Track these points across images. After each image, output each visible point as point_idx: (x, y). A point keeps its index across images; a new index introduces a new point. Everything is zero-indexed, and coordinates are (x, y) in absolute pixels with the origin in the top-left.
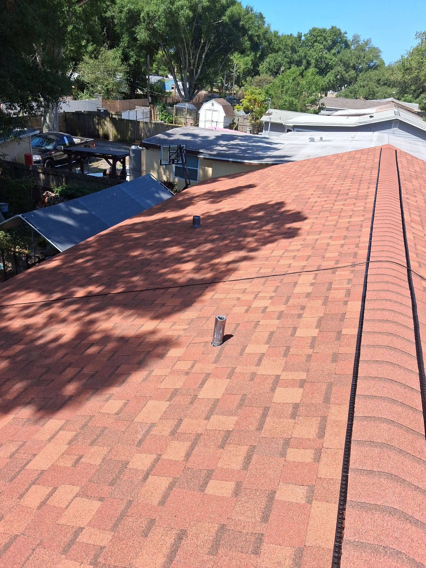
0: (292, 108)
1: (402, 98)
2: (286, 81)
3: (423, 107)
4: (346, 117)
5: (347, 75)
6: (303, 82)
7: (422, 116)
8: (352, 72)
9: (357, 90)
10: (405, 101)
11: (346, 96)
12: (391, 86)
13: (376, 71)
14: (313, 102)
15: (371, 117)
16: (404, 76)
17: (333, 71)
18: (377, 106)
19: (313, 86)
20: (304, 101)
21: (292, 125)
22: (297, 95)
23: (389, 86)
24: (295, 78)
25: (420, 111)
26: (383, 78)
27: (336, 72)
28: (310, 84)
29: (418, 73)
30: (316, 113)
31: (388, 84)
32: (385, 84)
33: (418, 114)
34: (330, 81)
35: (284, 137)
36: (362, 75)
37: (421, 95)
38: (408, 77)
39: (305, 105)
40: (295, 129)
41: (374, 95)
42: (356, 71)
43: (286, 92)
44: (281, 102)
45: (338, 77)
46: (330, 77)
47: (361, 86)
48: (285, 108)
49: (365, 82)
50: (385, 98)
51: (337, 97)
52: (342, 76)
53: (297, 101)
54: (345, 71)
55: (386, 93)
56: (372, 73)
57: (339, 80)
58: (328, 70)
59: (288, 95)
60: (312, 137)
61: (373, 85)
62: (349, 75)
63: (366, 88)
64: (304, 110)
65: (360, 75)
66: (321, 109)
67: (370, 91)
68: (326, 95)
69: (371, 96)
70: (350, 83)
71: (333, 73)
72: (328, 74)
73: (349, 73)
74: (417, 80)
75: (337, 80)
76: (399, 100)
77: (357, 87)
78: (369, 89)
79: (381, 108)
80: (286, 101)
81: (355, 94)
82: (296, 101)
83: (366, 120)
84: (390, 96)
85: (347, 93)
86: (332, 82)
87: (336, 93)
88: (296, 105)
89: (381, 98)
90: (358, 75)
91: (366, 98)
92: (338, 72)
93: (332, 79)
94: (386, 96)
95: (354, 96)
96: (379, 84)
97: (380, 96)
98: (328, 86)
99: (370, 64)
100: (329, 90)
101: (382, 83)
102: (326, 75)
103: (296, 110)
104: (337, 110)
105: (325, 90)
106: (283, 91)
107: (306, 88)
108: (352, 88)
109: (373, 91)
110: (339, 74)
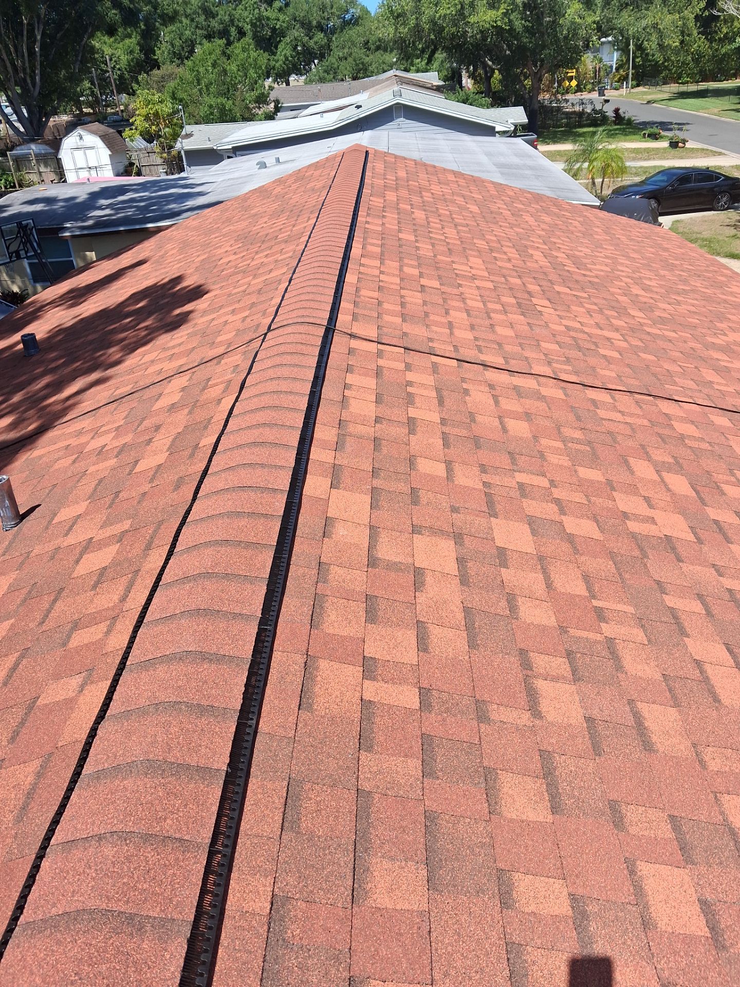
0: (225, 117)
1: (412, 68)
2: (201, 70)
3: (446, 76)
4: (319, 115)
5: (312, 43)
6: (233, 67)
7: (442, 92)
8: (319, 37)
9: (335, 66)
10: (418, 71)
11: (322, 80)
12: (389, 49)
13: (358, 28)
14: (262, 99)
15: (358, 107)
16: (396, 29)
17: (288, 39)
18: (370, 88)
19: (252, 71)
20: (243, 101)
21: (230, 147)
22: (228, 91)
23: (385, 50)
24: (215, 61)
25: (441, 83)
26: (373, 39)
27: (291, 41)
28: (243, 68)
29: (417, 19)
30: (270, 117)
31: (381, 47)
32: (378, 48)
33: (438, 89)
34: (287, 59)
35: (216, 171)
36: (336, 39)
37: (436, 55)
38: (404, 30)
39: (248, 108)
40: (237, 153)
41: (366, 70)
42: (326, 33)
43: (208, 89)
44: (203, 111)
45: (299, 48)
46: (284, 51)
47: (340, 59)
48: (213, 119)
49: (346, 51)
50: (384, 71)
51: (306, 83)
52: (304, 45)
53: (230, 102)
54: (307, 36)
55: (384, 63)
56: (352, 33)
57: (301, 54)
58: (278, 39)
59: (211, 95)
60: (263, 160)
61: (359, 52)
62: (316, 43)
63: (350, 60)
64: (248, 117)
65: (334, 39)
66: (277, 109)
67: (357, 65)
68: (288, 84)
69: (361, 72)
70: (322, 57)
71: (287, 44)
72: (281, 46)
73: (315, 39)
74: (419, 32)
75: (298, 53)
76: (408, 71)
77: (334, 60)
78: (355, 61)
79: (376, 91)
80: (211, 106)
81: (335, 73)
82: (229, 104)
83: (352, 114)
84: (391, 67)
85: (322, 74)
86: (290, 58)
87: (304, 77)
88: (230, 110)
89: (378, 73)
90: (330, 40)
91: (355, 78)
92: (296, 39)
93: (288, 54)
94: (386, 69)
95: (334, 77)
96: (369, 49)
97: (376, 70)
98: (286, 68)
99: (345, 17)
100: (289, 75)
101: (373, 47)
102: (276, 48)
103: (233, 120)
104: (307, 107)
105: (283, 76)
106: (202, 88)
107: (240, 76)
108: (327, 64)
109: (362, 63)
110: (299, 43)
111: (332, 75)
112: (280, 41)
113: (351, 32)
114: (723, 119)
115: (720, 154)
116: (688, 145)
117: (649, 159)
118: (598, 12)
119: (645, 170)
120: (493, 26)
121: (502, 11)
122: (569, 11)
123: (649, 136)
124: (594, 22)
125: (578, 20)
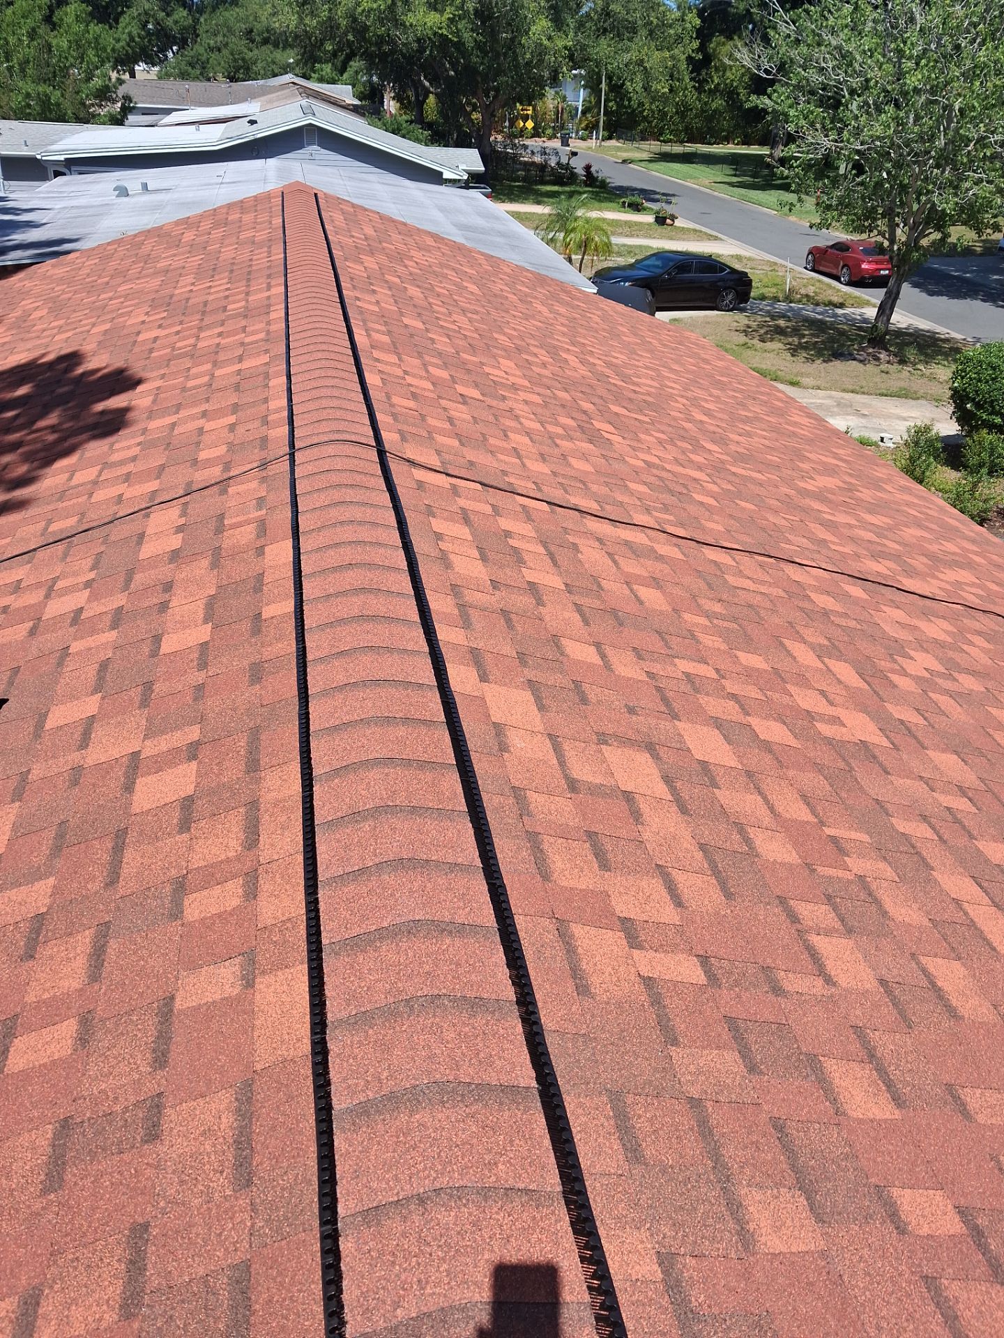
0: (49, 112)
1: (313, 75)
2: (12, 40)
3: (362, 92)
4: (193, 127)
5: (169, 22)
6: (60, 42)
7: (363, 115)
8: (181, 15)
9: (204, 58)
10: (321, 80)
11: (184, 76)
12: (281, 45)
13: (237, 10)
14: (104, 94)
15: (252, 122)
16: (301, 19)
17: (134, 12)
18: (260, 96)
19: (91, 53)
20: (77, 93)
21: (62, 158)
22: (55, 76)
23: (276, 46)
24: (33, 29)
25: (357, 102)
26: (258, 27)
27: (140, 14)
28: (77, 43)
29: (330, 10)
30: (118, 120)
31: (272, 40)
32: (266, 41)
33: (355, 110)
34: (132, 39)
35: (49, 192)
36: (206, 20)
37: (352, 63)
38: (311, 22)
39: (84, 104)
40: (73, 168)
41: (248, 69)
42: (190, 11)
43: (23, 70)
44: (17, 100)
45: (150, 26)
46: (128, 26)
47: (212, 49)
48: (30, 114)
49: (220, 38)
50: (275, 75)
51: (160, 78)
52: (158, 24)
53: (58, 93)
54: (163, 11)
55: (274, 63)
56: (229, 15)
57: (153, 34)
58: (120, 9)
59: (29, 80)
60: (119, 183)
61: (238, 43)
62: (176, 22)
63: (225, 52)
64: (84, 118)
65: (202, 20)
66: (127, 110)
67: (235, 60)
68: (133, 75)
69: (240, 72)
70: (183, 44)
71: (133, 18)
72: (124, 20)
73: (176, 16)
74: (332, 27)
75: (149, 33)
76: (308, 79)
77: (202, 50)
78: (232, 54)
79: (271, 101)
80: (28, 95)
81: (204, 68)
82: (55, 96)
83: (241, 133)
84: (285, 69)
85: (184, 67)
86: (137, 39)
87: (157, 69)
88: (58, 105)
89: (265, 77)
90: (196, 21)
91: (233, 79)
92: (146, 13)
93: (135, 33)
94: (276, 71)
95: (201, 74)
96: (253, 41)
97: (262, 72)
98: (130, 51)
100: (136, 62)
101: (258, 39)
102: (117, 22)
103: (62, 119)
104: (168, 112)
105: (126, 62)
106: (13, 67)
107: (72, 57)
108: (192, 53)
109: (243, 59)
110: (151, 20)
111: (198, 70)
112: (123, 12)
113: (227, 14)
114: (716, 193)
115: (716, 238)
116: (677, 223)
117: (632, 236)
118: (571, 34)
119: (630, 250)
120: (435, 34)
121: (446, 16)
122: (533, 28)
123: (630, 205)
124: (565, 48)
125: (545, 42)
